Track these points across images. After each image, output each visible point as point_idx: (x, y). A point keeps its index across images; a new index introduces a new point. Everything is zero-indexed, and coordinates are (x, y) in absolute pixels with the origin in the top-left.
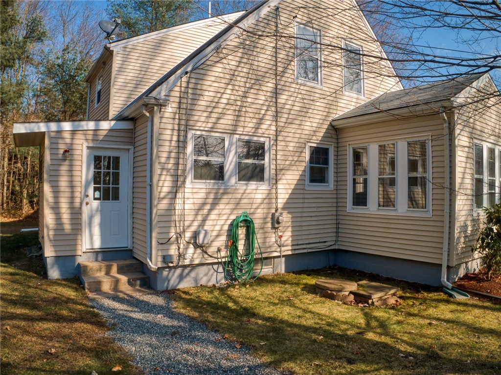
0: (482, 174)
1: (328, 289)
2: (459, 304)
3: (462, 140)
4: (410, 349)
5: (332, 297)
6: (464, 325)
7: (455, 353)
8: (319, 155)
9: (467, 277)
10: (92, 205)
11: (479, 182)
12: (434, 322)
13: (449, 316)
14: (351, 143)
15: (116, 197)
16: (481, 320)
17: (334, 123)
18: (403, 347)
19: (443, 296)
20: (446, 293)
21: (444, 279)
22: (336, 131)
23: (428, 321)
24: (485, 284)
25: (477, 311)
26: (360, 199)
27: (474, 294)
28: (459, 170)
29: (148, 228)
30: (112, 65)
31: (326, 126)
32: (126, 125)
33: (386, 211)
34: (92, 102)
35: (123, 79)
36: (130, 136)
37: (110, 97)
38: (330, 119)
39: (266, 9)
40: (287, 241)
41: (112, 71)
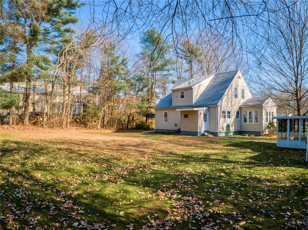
0: (268, 116)
3: (264, 111)
8: (238, 113)
10: (203, 122)
11: (267, 118)
14: (243, 110)
15: (206, 121)
21: (261, 134)
22: (240, 108)
26: (245, 121)
28: (263, 116)
29: (217, 126)
30: (192, 91)
31: (239, 107)
32: (207, 108)
33: (251, 123)
34: (176, 97)
35: (194, 95)
36: (208, 110)
37: (193, 99)
38: (239, 106)
39: (230, 85)
40: (233, 129)
41: (193, 93)
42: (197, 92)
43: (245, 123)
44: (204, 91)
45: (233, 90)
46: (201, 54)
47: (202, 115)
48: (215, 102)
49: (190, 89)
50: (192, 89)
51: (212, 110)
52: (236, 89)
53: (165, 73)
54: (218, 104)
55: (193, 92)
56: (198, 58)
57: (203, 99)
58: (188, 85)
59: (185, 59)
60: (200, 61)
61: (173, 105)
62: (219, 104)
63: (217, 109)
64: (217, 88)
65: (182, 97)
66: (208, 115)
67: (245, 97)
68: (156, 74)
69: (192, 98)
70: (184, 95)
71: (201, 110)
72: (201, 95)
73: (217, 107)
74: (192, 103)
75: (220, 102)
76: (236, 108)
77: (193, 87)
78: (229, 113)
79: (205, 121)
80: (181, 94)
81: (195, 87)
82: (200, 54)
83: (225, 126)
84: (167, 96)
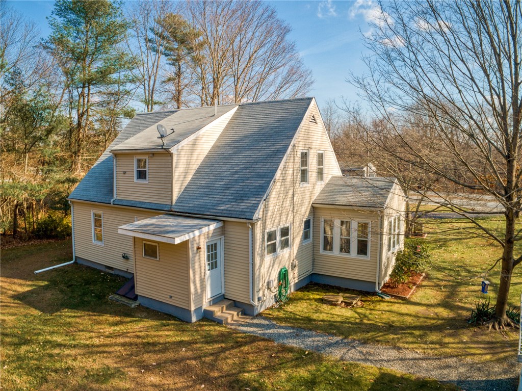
0: (391, 234)
1: (332, 301)
2: (388, 302)
4: (383, 325)
5: (336, 305)
6: (395, 312)
7: (398, 324)
8: (307, 224)
9: (385, 286)
12: (383, 312)
13: (387, 308)
15: (216, 267)
16: (400, 309)
17: (314, 205)
18: (379, 324)
19: (379, 298)
20: (379, 296)
21: (377, 289)
22: (314, 209)
23: (381, 312)
24: (395, 290)
25: (397, 305)
27: (392, 296)
29: (251, 285)
30: (172, 162)
31: (310, 207)
32: (220, 224)
33: (344, 255)
34: (125, 173)
35: (178, 173)
36: (222, 231)
37: (172, 186)
38: (311, 203)
39: (290, 147)
40: (296, 275)
41: (172, 167)
42: (188, 164)
43: (328, 253)
44: (207, 157)
45: (298, 159)
46: (201, 45)
47: (202, 253)
48: (243, 206)
49: (163, 154)
50: (171, 155)
51: (235, 232)
52: (304, 156)
53: (114, 88)
54: (256, 216)
55: (172, 165)
56: (194, 54)
57: (203, 187)
58: (160, 142)
59: (166, 55)
60: (197, 61)
61: (115, 197)
62: (258, 214)
63: (250, 232)
64: (248, 153)
65: (142, 175)
66: (222, 246)
67: (325, 176)
68: (91, 92)
69: (172, 184)
70: (147, 169)
71: (199, 236)
72: (198, 171)
73: (253, 225)
74: (172, 199)
75: (261, 206)
76: (304, 212)
77: (173, 150)
78: (285, 232)
79: (213, 266)
80: (139, 166)
81: (180, 147)
82: (199, 45)
83: (274, 275)
84: (103, 162)
